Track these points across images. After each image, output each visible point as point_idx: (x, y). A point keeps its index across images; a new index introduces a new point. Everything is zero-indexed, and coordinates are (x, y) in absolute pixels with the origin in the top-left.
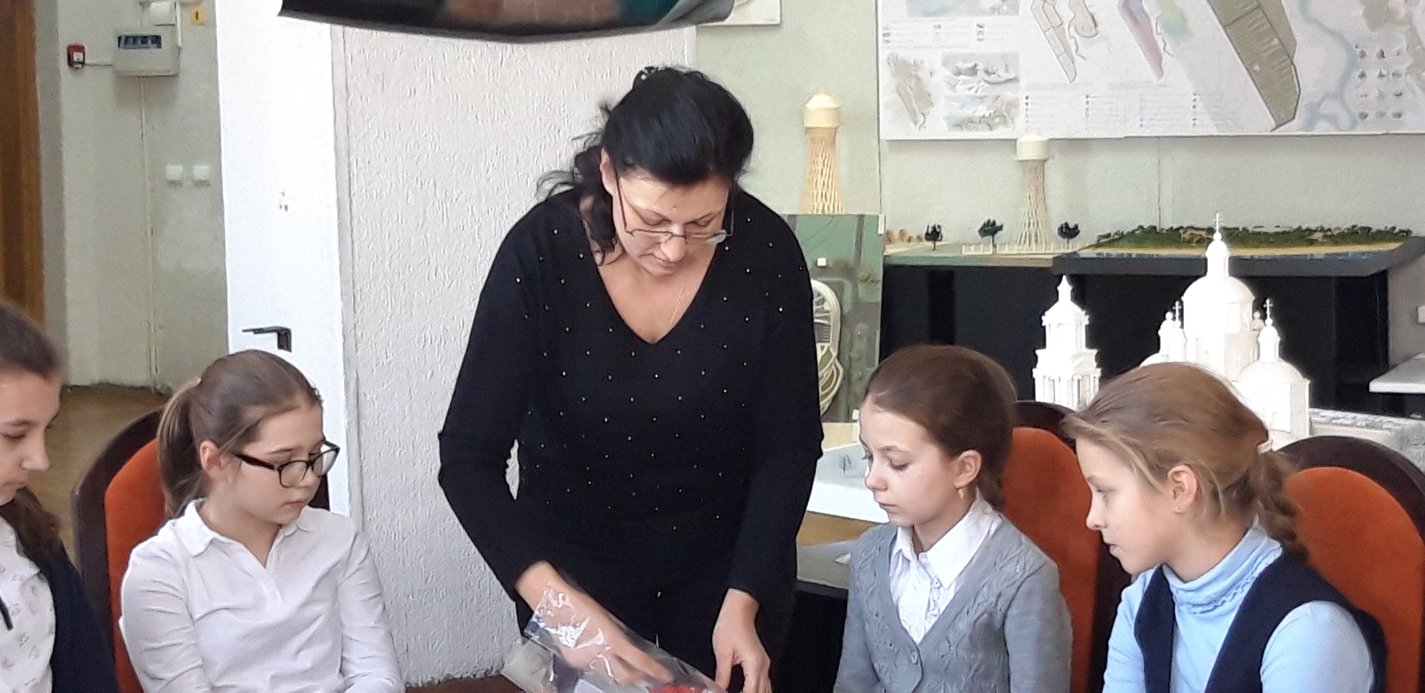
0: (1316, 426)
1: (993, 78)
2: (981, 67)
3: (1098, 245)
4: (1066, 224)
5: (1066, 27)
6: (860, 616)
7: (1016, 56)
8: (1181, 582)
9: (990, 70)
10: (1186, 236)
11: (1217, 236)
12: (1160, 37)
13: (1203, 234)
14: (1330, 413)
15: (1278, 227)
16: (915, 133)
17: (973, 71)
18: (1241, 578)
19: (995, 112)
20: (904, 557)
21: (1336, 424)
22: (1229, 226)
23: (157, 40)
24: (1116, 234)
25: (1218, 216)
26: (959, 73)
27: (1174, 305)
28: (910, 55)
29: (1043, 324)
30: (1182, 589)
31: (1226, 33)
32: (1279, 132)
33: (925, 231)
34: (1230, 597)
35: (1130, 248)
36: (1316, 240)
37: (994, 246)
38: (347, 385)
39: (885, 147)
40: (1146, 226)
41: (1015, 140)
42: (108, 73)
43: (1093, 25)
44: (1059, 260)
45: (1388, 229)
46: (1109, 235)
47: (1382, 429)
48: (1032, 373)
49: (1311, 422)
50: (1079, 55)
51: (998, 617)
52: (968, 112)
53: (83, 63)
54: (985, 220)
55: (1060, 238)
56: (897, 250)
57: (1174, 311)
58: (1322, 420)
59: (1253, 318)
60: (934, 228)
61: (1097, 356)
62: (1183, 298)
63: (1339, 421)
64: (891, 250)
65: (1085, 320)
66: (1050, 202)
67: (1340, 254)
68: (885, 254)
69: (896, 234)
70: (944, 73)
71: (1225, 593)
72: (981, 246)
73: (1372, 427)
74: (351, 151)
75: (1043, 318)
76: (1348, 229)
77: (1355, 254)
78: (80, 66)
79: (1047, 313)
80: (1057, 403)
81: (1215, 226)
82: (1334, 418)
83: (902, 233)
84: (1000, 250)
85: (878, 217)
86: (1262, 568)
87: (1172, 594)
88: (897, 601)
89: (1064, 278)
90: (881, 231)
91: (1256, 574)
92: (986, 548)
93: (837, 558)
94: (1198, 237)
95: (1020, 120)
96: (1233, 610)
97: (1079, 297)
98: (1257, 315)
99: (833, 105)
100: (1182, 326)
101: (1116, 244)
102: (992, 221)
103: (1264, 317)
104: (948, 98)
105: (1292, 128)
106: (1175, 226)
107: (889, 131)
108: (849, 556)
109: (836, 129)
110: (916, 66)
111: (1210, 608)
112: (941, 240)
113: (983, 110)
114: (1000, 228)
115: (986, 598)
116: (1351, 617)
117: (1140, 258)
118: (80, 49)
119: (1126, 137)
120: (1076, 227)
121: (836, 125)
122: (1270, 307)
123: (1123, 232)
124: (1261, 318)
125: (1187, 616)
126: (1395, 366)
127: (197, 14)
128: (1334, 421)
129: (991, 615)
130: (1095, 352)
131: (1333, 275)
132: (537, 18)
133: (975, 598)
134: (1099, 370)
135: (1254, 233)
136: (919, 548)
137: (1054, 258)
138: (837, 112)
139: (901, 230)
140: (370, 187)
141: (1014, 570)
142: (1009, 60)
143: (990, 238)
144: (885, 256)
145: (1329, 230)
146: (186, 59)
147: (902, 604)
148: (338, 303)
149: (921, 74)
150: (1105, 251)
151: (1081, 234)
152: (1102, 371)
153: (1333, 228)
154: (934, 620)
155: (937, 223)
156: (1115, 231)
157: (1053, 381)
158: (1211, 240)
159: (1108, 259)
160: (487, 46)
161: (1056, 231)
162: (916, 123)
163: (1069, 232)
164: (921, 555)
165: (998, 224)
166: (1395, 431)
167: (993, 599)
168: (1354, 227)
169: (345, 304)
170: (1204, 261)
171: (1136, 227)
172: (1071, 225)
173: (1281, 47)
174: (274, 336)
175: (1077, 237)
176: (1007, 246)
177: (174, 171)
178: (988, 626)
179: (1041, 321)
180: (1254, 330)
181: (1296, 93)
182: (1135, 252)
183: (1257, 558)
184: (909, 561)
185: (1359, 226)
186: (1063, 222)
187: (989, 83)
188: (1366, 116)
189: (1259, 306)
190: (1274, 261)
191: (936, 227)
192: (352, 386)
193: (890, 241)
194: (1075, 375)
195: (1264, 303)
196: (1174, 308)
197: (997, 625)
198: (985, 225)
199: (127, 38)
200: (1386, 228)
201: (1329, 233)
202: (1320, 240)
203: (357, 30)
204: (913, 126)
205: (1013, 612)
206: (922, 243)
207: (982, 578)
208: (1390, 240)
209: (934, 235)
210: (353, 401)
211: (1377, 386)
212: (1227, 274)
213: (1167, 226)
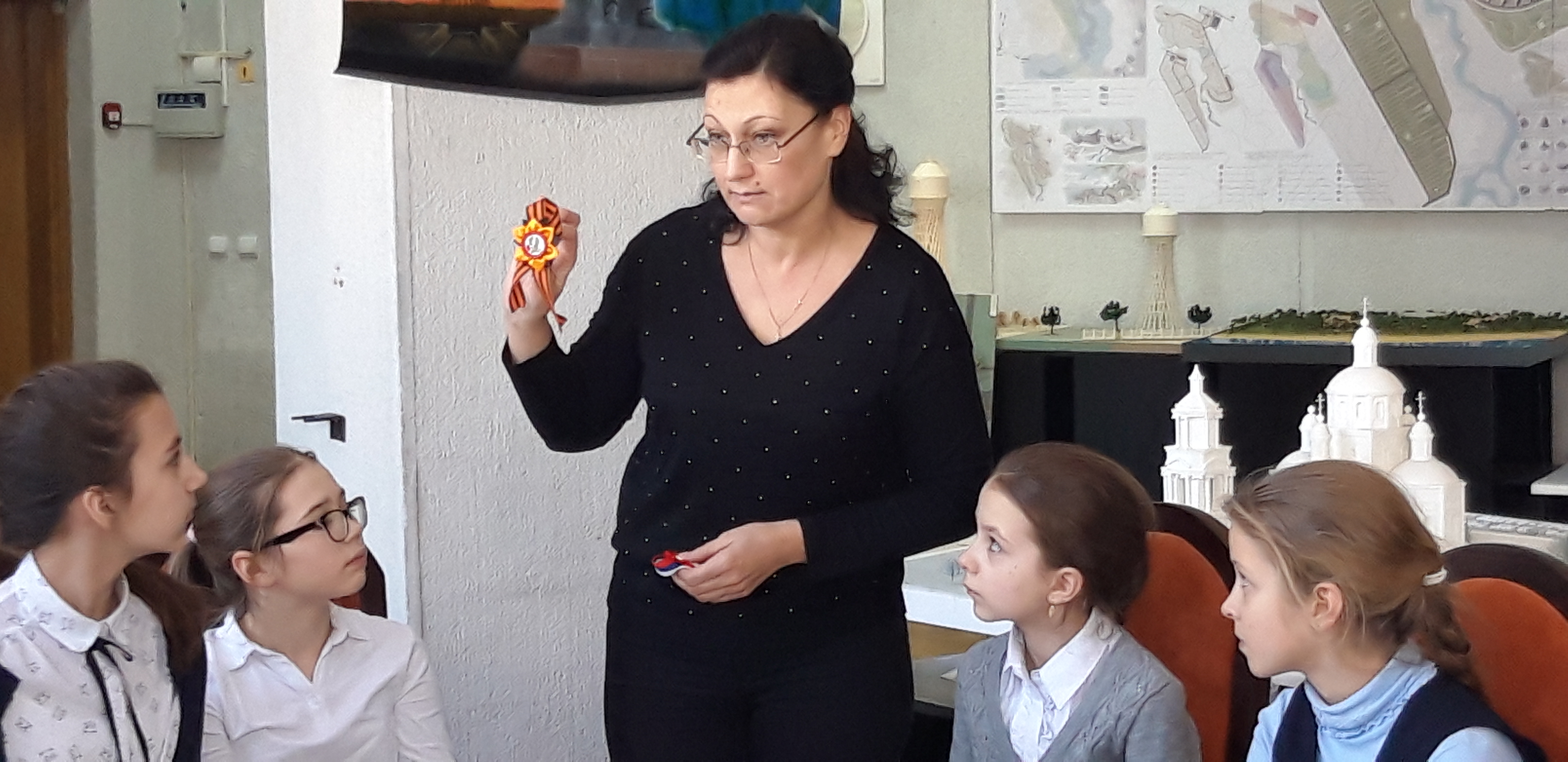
0: (1473, 532)
1: (1117, 146)
2: (1104, 133)
3: (1232, 330)
4: (1198, 307)
5: (1198, 90)
6: (967, 739)
7: (1142, 123)
8: (1325, 705)
9: (1114, 136)
10: (1330, 320)
11: (1365, 322)
12: (1302, 101)
13: (1348, 318)
14: (1488, 518)
15: (1431, 311)
16: (1029, 205)
17: (1096, 138)
18: (1392, 699)
19: (1119, 182)
20: (1015, 676)
21: (1493, 530)
22: (1378, 310)
23: (200, 99)
24: (1252, 317)
25: (1365, 300)
26: (1079, 140)
27: (1316, 398)
28: (1026, 120)
29: (1173, 417)
30: (1327, 712)
31: (1375, 98)
32: (1432, 207)
33: (1042, 313)
34: (1379, 722)
35: (1267, 333)
36: (1473, 327)
37: (1118, 330)
38: (406, 477)
39: (997, 219)
40: (1285, 310)
41: (1141, 214)
42: (146, 134)
43: (1227, 88)
44: (1189, 346)
45: (1552, 315)
46: (1244, 319)
47: (1544, 535)
48: (1159, 471)
49: (1467, 528)
50: (1211, 121)
51: (1118, 741)
52: (1091, 182)
53: (119, 123)
54: (1108, 302)
55: (1191, 322)
56: (1009, 334)
57: (1317, 405)
58: (1480, 526)
59: (1404, 412)
60: (1052, 310)
61: (1232, 453)
62: (1327, 390)
63: (1498, 527)
64: (1004, 334)
65: (1219, 413)
66: (1180, 282)
67: (1499, 342)
68: (998, 338)
69: (1010, 316)
70: (1063, 140)
71: (1374, 716)
72: (1104, 332)
73: (1535, 534)
74: (413, 223)
75: (1173, 411)
76: (1508, 314)
77: (1516, 342)
78: (116, 126)
79: (1177, 405)
80: (1187, 504)
81: (1362, 310)
82: (1492, 524)
83: (1017, 316)
84: (1124, 335)
85: (990, 297)
86: (1413, 690)
87: (1314, 716)
88: (1009, 723)
89: (1196, 367)
90: (993, 313)
91: (1408, 697)
92: (1104, 665)
93: (943, 674)
94: (1343, 322)
95: (1147, 193)
96: (1380, 736)
97: (1212, 388)
98: (1408, 409)
99: (942, 175)
100: (1325, 421)
101: (1250, 329)
102: (1115, 303)
103: (1416, 412)
104: (1069, 168)
105: (1447, 203)
106: (1317, 310)
107: (1003, 203)
108: (956, 672)
109: (945, 200)
110: (1034, 131)
111: (1357, 733)
112: (1058, 324)
113: (1106, 181)
114: (1125, 310)
115: (1105, 719)
116: (1512, 745)
117: (1279, 344)
118: (116, 107)
119: (1264, 212)
120: (1208, 309)
121: (945, 196)
122: (1423, 401)
123: (1259, 316)
124: (1412, 412)
125: (1333, 743)
126: (1559, 467)
127: (245, 69)
128: (1492, 527)
129: (1111, 740)
130: (1229, 448)
131: (1491, 365)
132: (618, 77)
133: (1093, 721)
134: (1234, 469)
135: (1403, 318)
136: (1031, 664)
137: (1184, 344)
138: (945, 182)
139: (1016, 313)
140: (434, 261)
141: (1134, 690)
142: (1134, 126)
143: (1112, 321)
144: (998, 341)
145: (1487, 315)
146: (232, 119)
147: (1013, 726)
148: (397, 390)
149: (1038, 140)
150: (1239, 337)
151: (1213, 318)
152: (1237, 471)
153: (1491, 313)
154: (1048, 744)
155: (1055, 305)
156: (1251, 315)
157: (1184, 480)
158: (1358, 327)
159: (1245, 347)
160: (563, 107)
161: (1186, 315)
162: (1032, 194)
163: (1200, 315)
164: (1033, 672)
165: (1122, 306)
166: (1560, 538)
167: (1112, 722)
168: (1514, 312)
169: (405, 389)
170: (1349, 349)
171: (1274, 310)
172: (1203, 308)
173: (1434, 113)
174: (327, 425)
175: (1209, 321)
176: (1132, 331)
177: (218, 242)
178: (1108, 750)
179: (1171, 414)
180: (1405, 426)
181: (1451, 163)
182: (1272, 338)
183: (1409, 680)
184: (1021, 680)
185: (1520, 312)
186: (1194, 305)
187: (1113, 151)
188: (1528, 191)
189: (1410, 399)
190: (1426, 347)
191: (1054, 309)
192: (412, 477)
193: (1003, 324)
194: (1206, 473)
195: (1416, 395)
196: (1316, 401)
197: (1117, 751)
198: (1107, 307)
199: (168, 95)
200: (1549, 314)
201: (1487, 319)
202: (1477, 327)
203: (421, 89)
204: (1028, 197)
205: (1135, 736)
206: (1037, 326)
207: (1100, 699)
208: (1553, 328)
209: (1051, 317)
210: (412, 496)
211: (1539, 488)
212: (1376, 363)
213: (1308, 309)
